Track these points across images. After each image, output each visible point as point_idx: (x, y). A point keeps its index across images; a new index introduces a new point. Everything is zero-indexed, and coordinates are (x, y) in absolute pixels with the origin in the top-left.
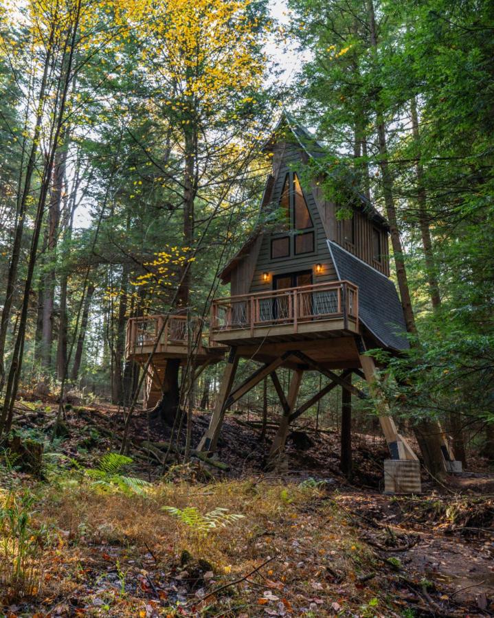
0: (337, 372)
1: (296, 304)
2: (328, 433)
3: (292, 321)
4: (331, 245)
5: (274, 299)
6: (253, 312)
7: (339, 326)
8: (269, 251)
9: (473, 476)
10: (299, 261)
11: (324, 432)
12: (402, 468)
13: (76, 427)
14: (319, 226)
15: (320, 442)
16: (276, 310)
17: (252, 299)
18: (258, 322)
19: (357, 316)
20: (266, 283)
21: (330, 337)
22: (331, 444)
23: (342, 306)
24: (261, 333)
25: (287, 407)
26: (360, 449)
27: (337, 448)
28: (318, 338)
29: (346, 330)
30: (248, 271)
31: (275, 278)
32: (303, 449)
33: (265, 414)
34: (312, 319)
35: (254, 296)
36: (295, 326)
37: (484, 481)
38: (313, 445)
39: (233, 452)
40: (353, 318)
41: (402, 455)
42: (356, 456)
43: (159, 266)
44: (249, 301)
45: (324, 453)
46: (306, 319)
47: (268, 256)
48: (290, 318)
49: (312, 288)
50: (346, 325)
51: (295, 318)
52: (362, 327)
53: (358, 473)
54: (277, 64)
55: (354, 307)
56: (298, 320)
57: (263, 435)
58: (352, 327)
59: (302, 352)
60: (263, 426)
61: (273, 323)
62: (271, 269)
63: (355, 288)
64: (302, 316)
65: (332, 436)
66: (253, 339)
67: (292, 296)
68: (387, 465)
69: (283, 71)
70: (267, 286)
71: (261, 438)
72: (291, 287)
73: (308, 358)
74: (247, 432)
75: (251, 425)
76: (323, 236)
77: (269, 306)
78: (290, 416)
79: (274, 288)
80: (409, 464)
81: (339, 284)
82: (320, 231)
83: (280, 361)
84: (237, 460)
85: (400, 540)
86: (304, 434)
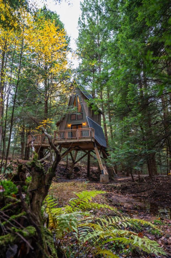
0: (87, 151)
1: (78, 133)
2: (83, 167)
3: (77, 138)
4: (88, 118)
5: (72, 132)
6: (66, 135)
7: (90, 140)
8: (70, 118)
9: (120, 178)
10: (78, 121)
11: (82, 167)
12: (105, 177)
13: (15, 167)
14: (84, 112)
15: (81, 170)
16: (73, 135)
17: (66, 131)
18: (68, 138)
19: (94, 138)
20: (69, 127)
21: (87, 143)
22: (84, 170)
23: (90, 134)
24: (68, 141)
25: (73, 161)
26: (92, 171)
27: (86, 171)
28: (83, 143)
29: (91, 141)
30: (64, 123)
31: (72, 126)
32: (77, 171)
33: (67, 162)
34: (82, 138)
35: (67, 131)
36: (78, 139)
37: (123, 179)
38: (80, 171)
39: (59, 173)
40: (93, 138)
41: (104, 173)
42: (91, 173)
43: (44, 123)
44: (65, 132)
45: (82, 173)
46: (80, 138)
47: (70, 119)
48: (77, 137)
49: (82, 129)
50: (91, 139)
51: (78, 137)
52: (95, 140)
53: (91, 177)
54: (72, 62)
55: (93, 135)
56: (79, 138)
57: (67, 168)
58: (93, 140)
59: (79, 146)
60: (67, 166)
61: (72, 138)
62: (71, 123)
63: (94, 130)
64: (80, 137)
65: (84, 168)
66: (66, 143)
67: (77, 131)
68: (101, 176)
69: (73, 65)
70: (70, 128)
71: (66, 169)
72: (76, 129)
73: (80, 148)
74: (62, 167)
75: (63, 165)
76: (85, 115)
77: (70, 133)
78: (74, 163)
79: (72, 129)
80: (106, 175)
81: (89, 129)
82: (84, 113)
83: (73, 148)
84: (60, 175)
85: (109, 195)
86: (77, 167)
